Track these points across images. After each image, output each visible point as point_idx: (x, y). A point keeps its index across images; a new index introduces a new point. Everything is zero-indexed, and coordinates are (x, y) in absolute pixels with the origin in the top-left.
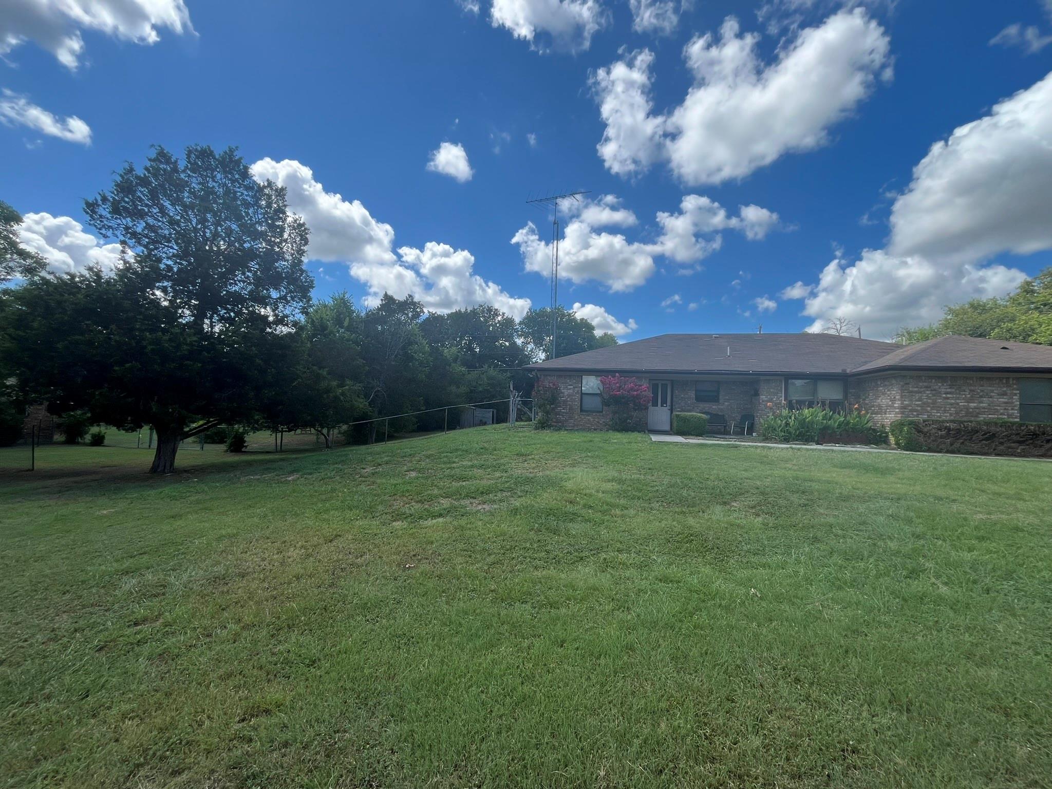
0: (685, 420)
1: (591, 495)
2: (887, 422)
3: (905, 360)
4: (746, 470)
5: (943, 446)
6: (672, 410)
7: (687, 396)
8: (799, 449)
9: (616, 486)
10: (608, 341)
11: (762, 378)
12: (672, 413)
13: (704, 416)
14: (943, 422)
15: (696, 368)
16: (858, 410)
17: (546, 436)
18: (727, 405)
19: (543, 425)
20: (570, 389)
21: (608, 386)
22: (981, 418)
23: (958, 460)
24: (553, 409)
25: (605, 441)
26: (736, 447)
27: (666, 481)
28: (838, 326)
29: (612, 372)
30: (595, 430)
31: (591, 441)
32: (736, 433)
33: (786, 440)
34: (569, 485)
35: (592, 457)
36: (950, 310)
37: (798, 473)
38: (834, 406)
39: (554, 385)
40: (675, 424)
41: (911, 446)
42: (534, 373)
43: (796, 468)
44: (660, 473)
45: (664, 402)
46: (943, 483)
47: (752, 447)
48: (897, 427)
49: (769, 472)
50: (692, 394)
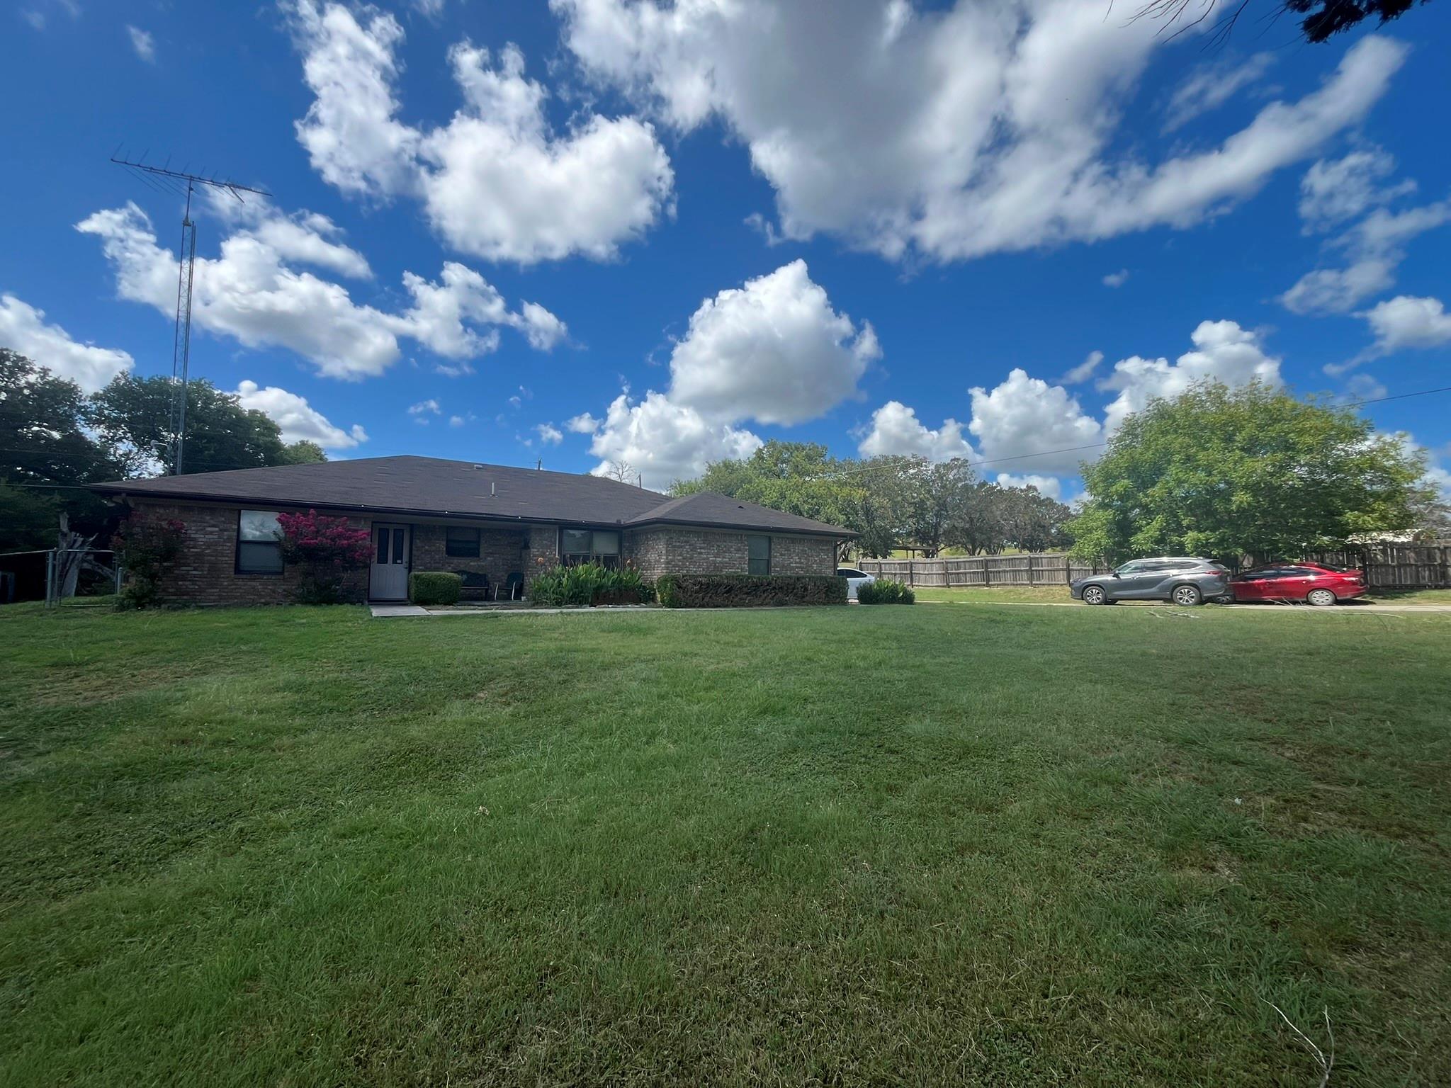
0: (430, 583)
1: (233, 721)
2: (655, 578)
3: (669, 513)
4: (503, 647)
5: (697, 601)
6: (410, 569)
7: (434, 548)
8: (569, 614)
9: (289, 696)
10: (307, 456)
11: (534, 526)
12: (410, 571)
13: (455, 576)
14: (697, 576)
15: (448, 507)
16: (631, 565)
17: (144, 623)
18: (488, 562)
19: (140, 601)
20: (211, 533)
21: (293, 529)
22: (725, 571)
23: (706, 614)
24: (168, 569)
25: (283, 622)
26: (496, 616)
27: (384, 677)
28: (620, 471)
29: (303, 507)
30: (266, 604)
31: (252, 625)
32: (499, 598)
33: (558, 604)
34: (183, 710)
35: (250, 652)
36: (710, 466)
37: (563, 643)
38: (609, 561)
39: (171, 523)
40: (412, 591)
41: (674, 603)
42: (118, 499)
43: (563, 637)
44: (376, 665)
45: (398, 556)
46: (691, 638)
47: (517, 615)
48: (663, 581)
49: (530, 646)
50: (442, 546)
